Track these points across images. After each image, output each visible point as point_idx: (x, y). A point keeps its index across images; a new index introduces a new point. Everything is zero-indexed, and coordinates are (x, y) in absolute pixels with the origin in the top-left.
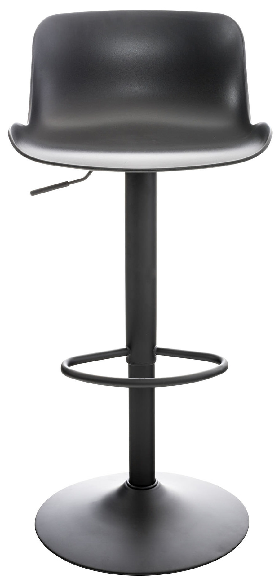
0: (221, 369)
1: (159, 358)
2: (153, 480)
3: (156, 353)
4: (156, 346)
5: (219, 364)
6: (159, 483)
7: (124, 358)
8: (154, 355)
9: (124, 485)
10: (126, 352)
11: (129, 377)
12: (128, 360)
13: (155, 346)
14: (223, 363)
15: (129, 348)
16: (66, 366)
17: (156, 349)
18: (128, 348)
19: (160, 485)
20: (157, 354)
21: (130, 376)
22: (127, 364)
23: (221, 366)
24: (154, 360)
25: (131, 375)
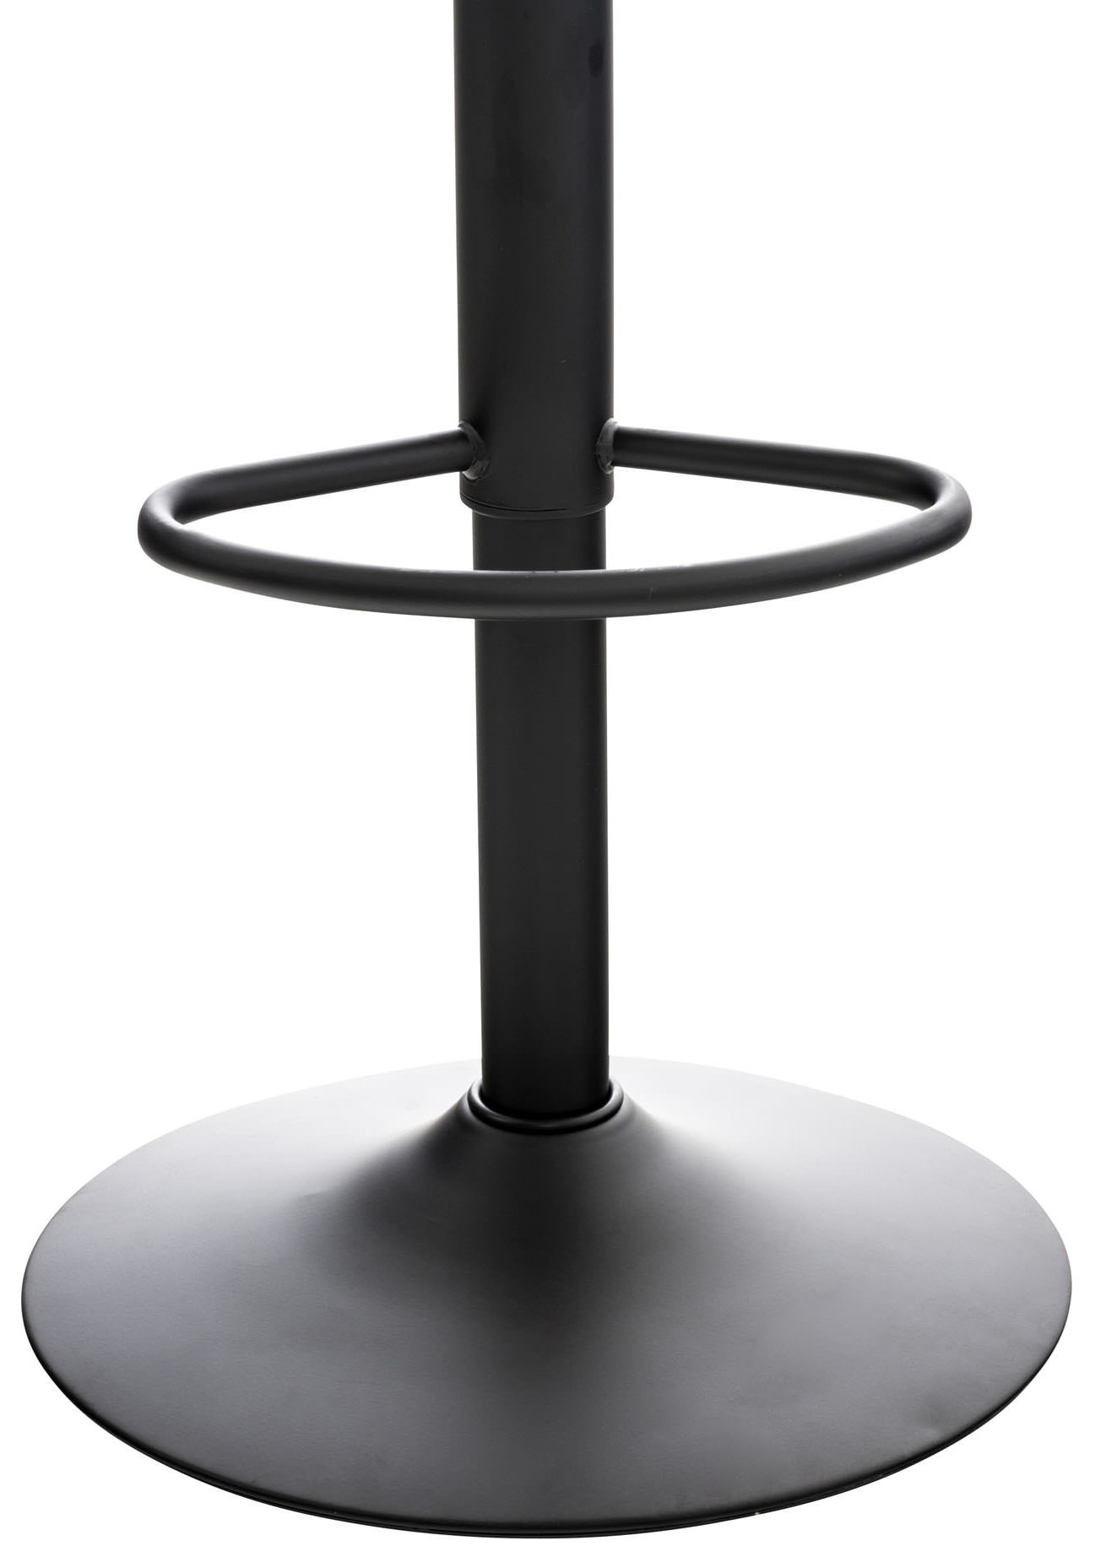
0: (936, 527)
1: (624, 478)
2: (597, 1088)
3: (612, 456)
4: (611, 420)
5: (922, 510)
6: (629, 1099)
7: (449, 483)
8: (603, 466)
9: (457, 1111)
10: (459, 449)
11: (475, 569)
12: (470, 494)
13: (605, 421)
14: (942, 503)
15: (475, 433)
16: (165, 516)
17: (611, 436)
18: (472, 432)
19: (634, 1112)
20: (616, 463)
21: (480, 562)
22: (466, 514)
23: (937, 514)
24: (602, 491)
25: (484, 555)
